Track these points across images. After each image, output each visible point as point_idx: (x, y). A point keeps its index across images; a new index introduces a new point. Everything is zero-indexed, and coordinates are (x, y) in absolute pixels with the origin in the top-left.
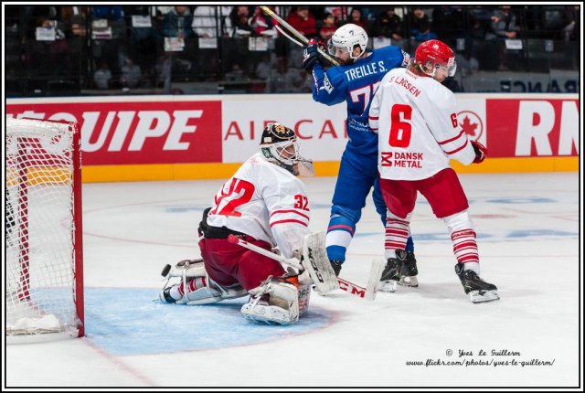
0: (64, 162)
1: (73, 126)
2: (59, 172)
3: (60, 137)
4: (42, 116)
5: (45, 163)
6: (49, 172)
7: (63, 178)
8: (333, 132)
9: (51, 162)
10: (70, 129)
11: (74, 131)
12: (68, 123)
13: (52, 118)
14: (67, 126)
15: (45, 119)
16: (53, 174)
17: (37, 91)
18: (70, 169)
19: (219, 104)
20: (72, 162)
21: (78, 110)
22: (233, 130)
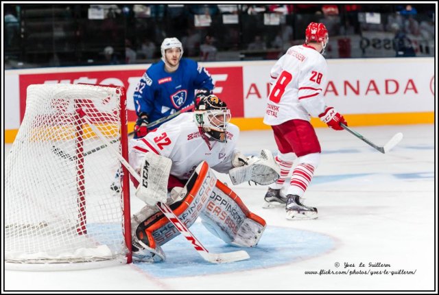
0: (113, 119)
1: (119, 90)
2: (109, 128)
3: (109, 98)
4: (94, 81)
5: (98, 120)
6: (101, 127)
7: (112, 132)
8: (335, 91)
9: (102, 119)
10: (118, 92)
11: (120, 94)
12: (115, 87)
13: (103, 83)
14: (115, 89)
15: (97, 84)
16: (104, 129)
17: (90, 61)
18: (118, 125)
19: (240, 70)
20: (119, 119)
21: (124, 76)
22: (253, 90)
